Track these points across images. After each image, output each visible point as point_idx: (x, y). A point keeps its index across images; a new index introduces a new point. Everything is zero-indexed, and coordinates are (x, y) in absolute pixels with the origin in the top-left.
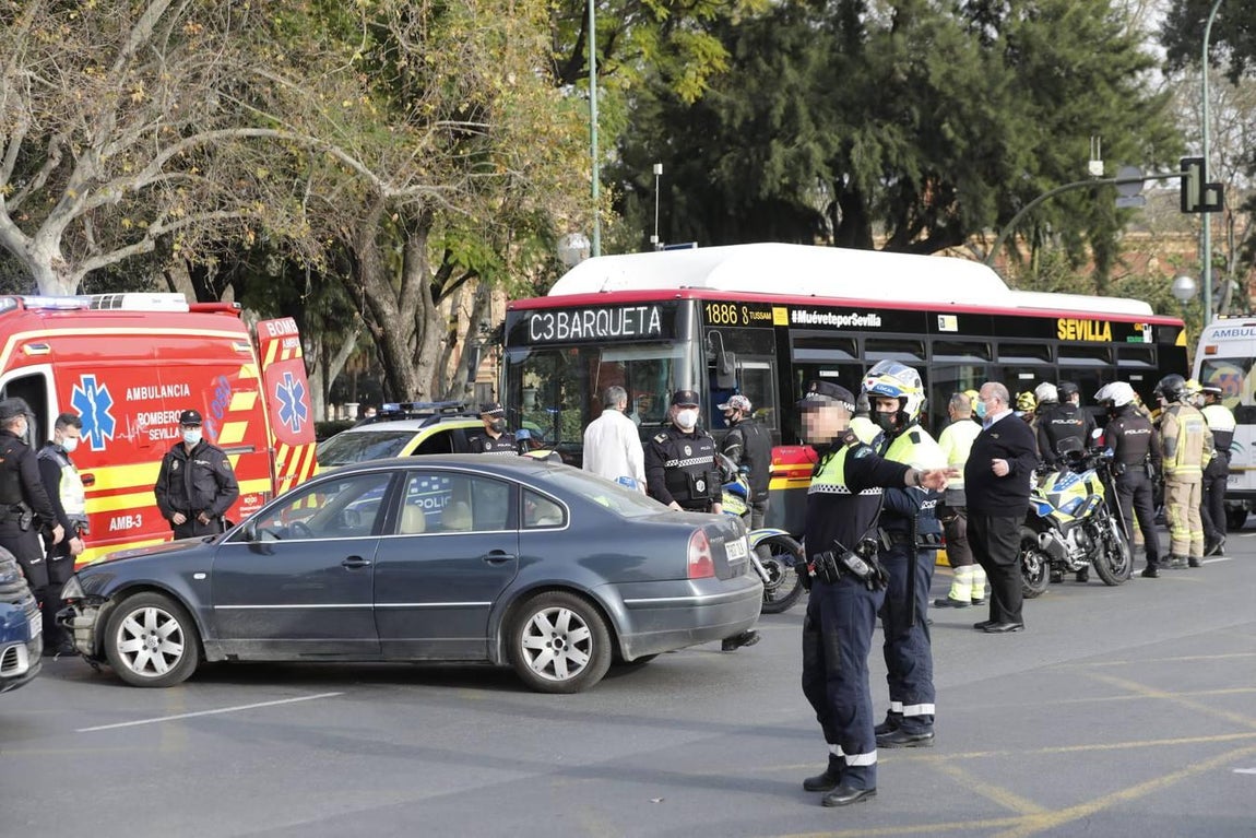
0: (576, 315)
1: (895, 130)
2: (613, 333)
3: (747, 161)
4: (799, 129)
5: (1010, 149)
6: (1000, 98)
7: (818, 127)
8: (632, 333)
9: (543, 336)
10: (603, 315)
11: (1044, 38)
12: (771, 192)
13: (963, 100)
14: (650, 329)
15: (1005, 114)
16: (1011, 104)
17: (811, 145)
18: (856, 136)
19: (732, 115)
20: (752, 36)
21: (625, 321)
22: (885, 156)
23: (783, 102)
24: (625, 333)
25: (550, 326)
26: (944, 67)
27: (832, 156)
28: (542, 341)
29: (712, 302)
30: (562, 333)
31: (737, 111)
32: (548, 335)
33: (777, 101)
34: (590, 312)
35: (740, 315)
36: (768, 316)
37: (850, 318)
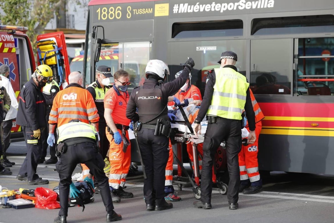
29: (102, 6)
35: (124, 12)
36: (150, 11)
37: (236, 4)
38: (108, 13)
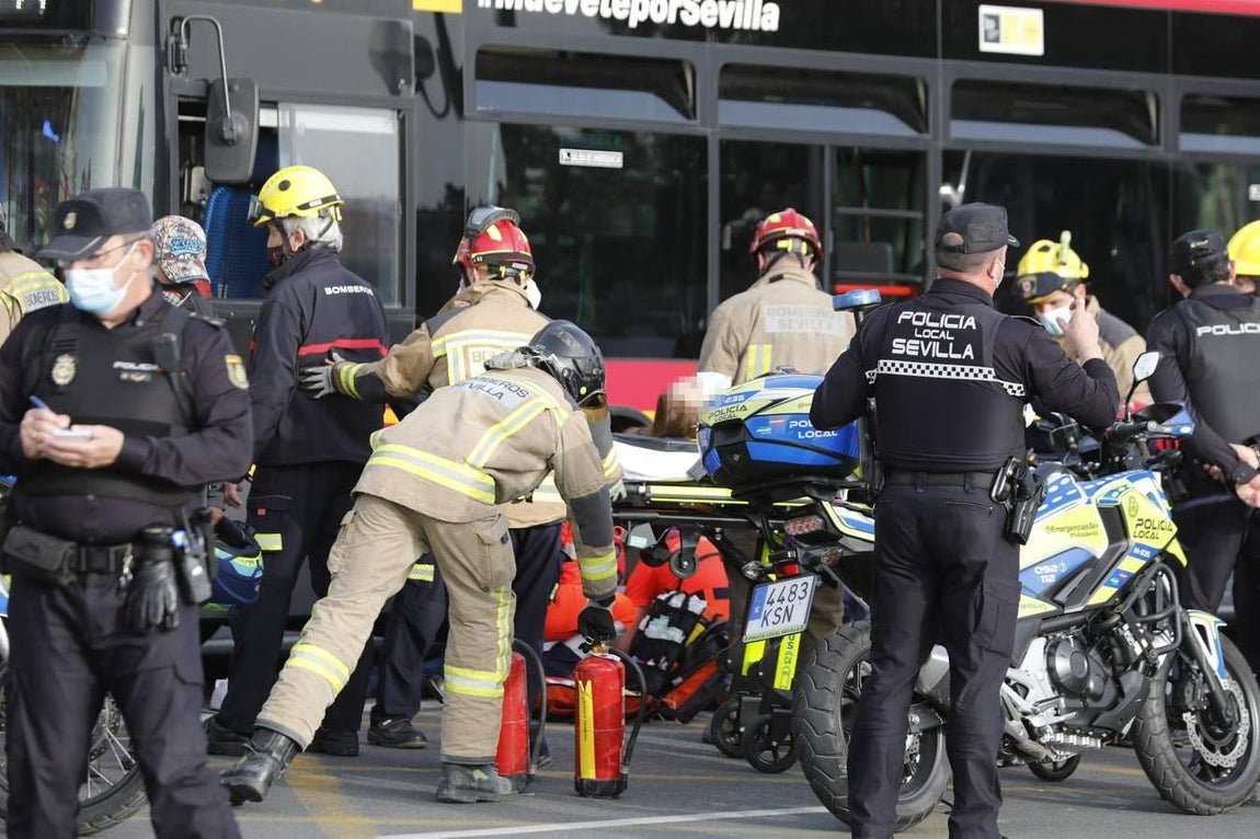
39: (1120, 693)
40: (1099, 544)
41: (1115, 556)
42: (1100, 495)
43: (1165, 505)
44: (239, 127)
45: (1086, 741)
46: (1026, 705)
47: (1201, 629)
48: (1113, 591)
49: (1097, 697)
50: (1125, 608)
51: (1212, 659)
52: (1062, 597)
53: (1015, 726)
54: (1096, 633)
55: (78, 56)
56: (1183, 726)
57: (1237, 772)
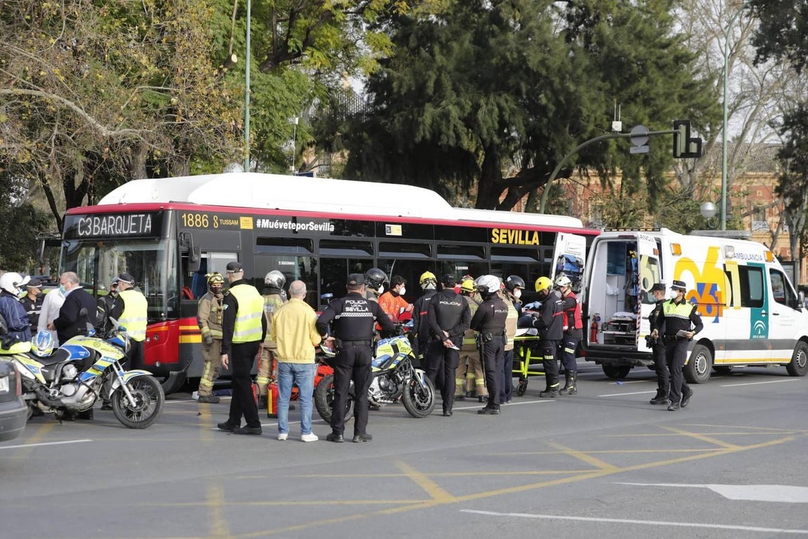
0: (104, 220)
1: (509, 98)
2: (124, 232)
3: (411, 117)
4: (445, 96)
5: (585, 112)
6: (579, 77)
7: (458, 96)
8: (135, 232)
9: (85, 233)
10: (119, 219)
11: (611, 38)
12: (424, 138)
13: (554, 79)
14: (146, 230)
15: (582, 89)
16: (587, 82)
17: (451, 107)
18: (482, 102)
19: (400, 86)
20: (420, 33)
21: (132, 224)
22: (501, 116)
23: (434, 77)
24: (131, 232)
25: (89, 226)
26: (540, 57)
27: (466, 115)
28: (84, 237)
29: (188, 212)
30: (96, 232)
31: (404, 83)
32: (88, 232)
33: (430, 77)
34: (112, 217)
35: (211, 221)
36: (236, 223)
37: (307, 225)
38: (194, 220)
39: (397, 390)
40: (392, 354)
41: (396, 356)
42: (391, 342)
43: (409, 344)
44: (196, 258)
45: (389, 401)
46: (373, 393)
47: (419, 374)
48: (395, 365)
49: (391, 391)
50: (398, 369)
51: (421, 380)
52: (382, 367)
53: (370, 398)
54: (391, 375)
55: (158, 243)
56: (414, 397)
57: (428, 407)
